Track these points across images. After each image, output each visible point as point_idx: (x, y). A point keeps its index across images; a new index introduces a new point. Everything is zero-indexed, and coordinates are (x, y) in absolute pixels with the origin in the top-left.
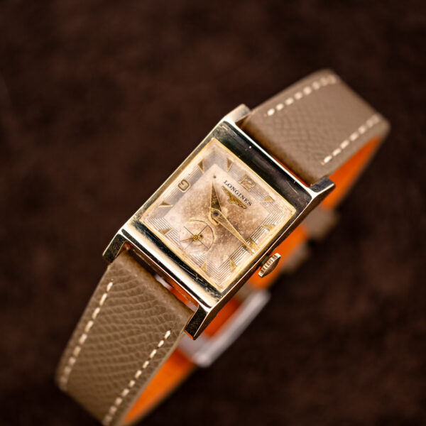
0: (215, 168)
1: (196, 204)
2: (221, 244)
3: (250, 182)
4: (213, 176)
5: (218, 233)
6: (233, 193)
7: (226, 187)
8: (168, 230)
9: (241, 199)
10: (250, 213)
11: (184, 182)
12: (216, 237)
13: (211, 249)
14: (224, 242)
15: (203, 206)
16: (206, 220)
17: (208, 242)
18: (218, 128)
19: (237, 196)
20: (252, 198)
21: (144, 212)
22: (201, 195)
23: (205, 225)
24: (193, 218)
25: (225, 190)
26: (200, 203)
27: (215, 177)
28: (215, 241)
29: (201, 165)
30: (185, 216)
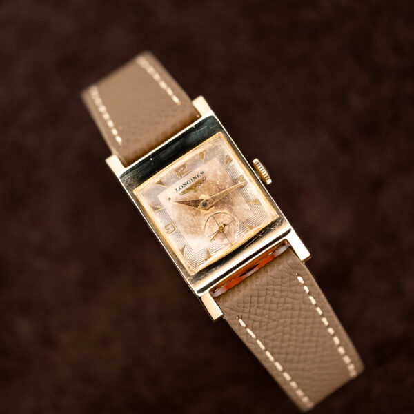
0: (162, 197)
1: (191, 221)
2: (233, 208)
3: (182, 169)
4: (168, 201)
5: (222, 208)
6: (188, 186)
7: (181, 191)
8: (208, 252)
9: (196, 180)
10: (211, 175)
11: (167, 228)
12: (225, 211)
13: (235, 218)
14: (232, 205)
15: (193, 216)
16: (208, 216)
17: (228, 219)
18: (125, 184)
19: (192, 183)
20: (198, 170)
21: (185, 269)
22: (183, 215)
23: (212, 218)
24: (203, 227)
25: (184, 192)
26: (190, 218)
27: (170, 199)
28: (229, 213)
29: (155, 209)
30: (199, 234)
